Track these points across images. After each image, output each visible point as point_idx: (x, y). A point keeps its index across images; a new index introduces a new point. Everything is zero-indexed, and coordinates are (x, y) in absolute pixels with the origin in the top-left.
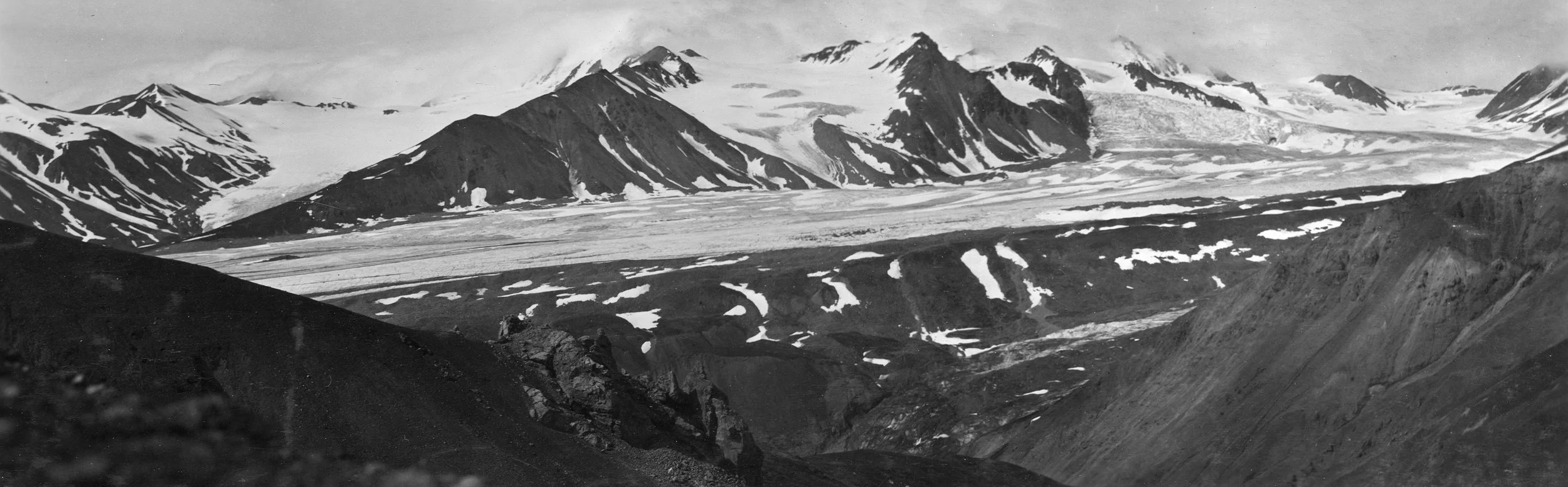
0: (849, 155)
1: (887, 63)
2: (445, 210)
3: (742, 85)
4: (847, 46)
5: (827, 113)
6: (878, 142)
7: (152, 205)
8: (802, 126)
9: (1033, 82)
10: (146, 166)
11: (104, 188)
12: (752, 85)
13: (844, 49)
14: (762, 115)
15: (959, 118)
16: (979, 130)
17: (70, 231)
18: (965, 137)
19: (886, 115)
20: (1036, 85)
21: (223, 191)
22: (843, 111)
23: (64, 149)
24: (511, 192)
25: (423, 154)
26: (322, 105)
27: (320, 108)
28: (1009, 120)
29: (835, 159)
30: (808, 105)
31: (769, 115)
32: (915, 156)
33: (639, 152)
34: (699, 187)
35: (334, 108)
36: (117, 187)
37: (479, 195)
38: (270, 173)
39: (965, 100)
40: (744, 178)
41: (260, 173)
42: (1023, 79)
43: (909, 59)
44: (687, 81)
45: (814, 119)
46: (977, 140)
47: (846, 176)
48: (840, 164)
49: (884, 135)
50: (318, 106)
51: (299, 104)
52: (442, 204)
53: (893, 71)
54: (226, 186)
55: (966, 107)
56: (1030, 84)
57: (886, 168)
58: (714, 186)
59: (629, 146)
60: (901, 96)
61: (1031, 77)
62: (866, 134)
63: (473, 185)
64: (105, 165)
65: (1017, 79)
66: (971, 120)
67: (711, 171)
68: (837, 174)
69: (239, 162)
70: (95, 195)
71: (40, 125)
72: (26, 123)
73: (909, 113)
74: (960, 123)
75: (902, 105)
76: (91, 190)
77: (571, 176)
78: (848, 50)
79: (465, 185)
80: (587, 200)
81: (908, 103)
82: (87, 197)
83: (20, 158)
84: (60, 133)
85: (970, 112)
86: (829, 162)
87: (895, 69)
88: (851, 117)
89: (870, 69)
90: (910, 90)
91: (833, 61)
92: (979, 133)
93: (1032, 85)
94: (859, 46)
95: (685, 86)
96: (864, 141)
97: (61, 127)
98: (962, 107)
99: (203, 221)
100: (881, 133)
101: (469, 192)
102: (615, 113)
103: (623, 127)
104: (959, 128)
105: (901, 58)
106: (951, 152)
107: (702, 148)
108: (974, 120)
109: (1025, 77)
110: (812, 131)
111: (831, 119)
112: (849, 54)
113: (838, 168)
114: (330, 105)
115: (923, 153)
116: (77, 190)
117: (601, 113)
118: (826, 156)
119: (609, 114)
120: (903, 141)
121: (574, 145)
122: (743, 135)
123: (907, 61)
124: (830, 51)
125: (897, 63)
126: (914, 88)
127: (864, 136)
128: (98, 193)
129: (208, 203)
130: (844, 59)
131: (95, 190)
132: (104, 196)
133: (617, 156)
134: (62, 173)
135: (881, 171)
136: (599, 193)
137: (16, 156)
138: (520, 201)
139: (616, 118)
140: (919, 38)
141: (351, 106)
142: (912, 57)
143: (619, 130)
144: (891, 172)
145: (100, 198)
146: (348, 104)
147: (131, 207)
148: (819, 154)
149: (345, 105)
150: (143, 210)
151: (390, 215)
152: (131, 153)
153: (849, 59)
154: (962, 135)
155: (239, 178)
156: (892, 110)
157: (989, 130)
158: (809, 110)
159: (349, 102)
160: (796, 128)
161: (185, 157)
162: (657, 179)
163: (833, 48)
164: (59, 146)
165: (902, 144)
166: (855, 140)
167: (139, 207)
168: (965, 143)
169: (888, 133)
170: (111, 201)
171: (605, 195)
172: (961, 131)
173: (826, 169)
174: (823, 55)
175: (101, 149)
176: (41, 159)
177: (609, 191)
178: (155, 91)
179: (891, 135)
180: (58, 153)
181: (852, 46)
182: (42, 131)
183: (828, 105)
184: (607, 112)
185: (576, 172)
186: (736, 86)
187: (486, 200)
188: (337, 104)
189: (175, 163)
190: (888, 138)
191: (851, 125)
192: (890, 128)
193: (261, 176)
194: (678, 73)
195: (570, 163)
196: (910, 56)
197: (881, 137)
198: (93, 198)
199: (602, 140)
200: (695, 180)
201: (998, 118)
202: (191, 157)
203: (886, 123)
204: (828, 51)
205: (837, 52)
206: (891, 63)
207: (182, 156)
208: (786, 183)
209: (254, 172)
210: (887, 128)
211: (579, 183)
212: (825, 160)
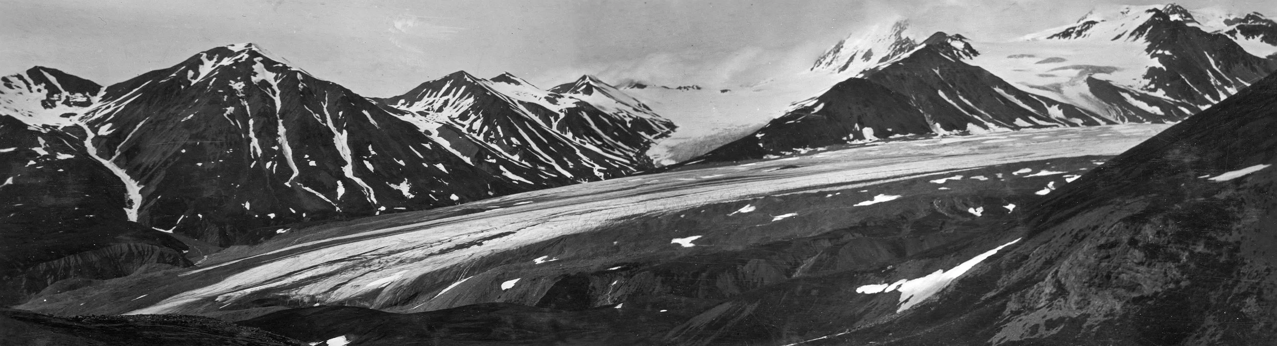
0: (1123, 102)
1: (1127, 34)
2: (848, 142)
3: (1015, 56)
4: (1087, 26)
5: (1095, 72)
6: (1143, 92)
7: (620, 149)
8: (1077, 82)
9: (1263, 40)
10: (610, 124)
11: (592, 138)
12: (1022, 56)
13: (1084, 28)
14: (1041, 76)
15: (1208, 71)
16: (1228, 79)
17: (585, 164)
18: (1217, 85)
19: (1145, 71)
20: (1267, 42)
21: (655, 141)
22: (1108, 70)
23: (565, 112)
24: (890, 130)
25: (821, 106)
26: (680, 88)
27: (679, 90)
28: (1254, 69)
29: (1112, 105)
30: (1076, 67)
31: (1047, 76)
32: (1178, 101)
33: (970, 101)
34: (1019, 125)
35: (688, 90)
36: (599, 138)
37: (868, 132)
38: (676, 129)
39: (1211, 56)
40: (1048, 119)
41: (671, 130)
42: (1253, 38)
43: (1149, 29)
44: (971, 55)
45: (1086, 77)
46: (1229, 87)
47: (1125, 117)
48: (1118, 108)
49: (1146, 86)
50: (678, 88)
51: (665, 87)
52: (845, 138)
53: (1135, 40)
54: (656, 138)
55: (1212, 61)
56: (1262, 41)
57: (1156, 110)
58: (1031, 125)
59: (961, 98)
60: (1152, 57)
61: (1261, 36)
62: (1131, 86)
63: (862, 125)
64: (589, 124)
65: (1247, 38)
66: (1219, 71)
67: (1025, 115)
68: (1117, 116)
69: (657, 122)
70: (588, 143)
71: (545, 98)
72: (536, 97)
73: (1164, 68)
74: (1210, 74)
75: (1156, 63)
76: (585, 139)
77: (927, 119)
78: (1088, 28)
79: (856, 126)
80: (944, 135)
81: (1160, 61)
82: (585, 144)
83: (540, 118)
84: (558, 103)
85: (1217, 64)
86: (1107, 107)
87: (1137, 37)
88: (1115, 73)
89: (1113, 40)
90: (1160, 52)
91: (1075, 38)
92: (1229, 81)
93: (1264, 42)
94: (1096, 24)
95: (971, 58)
96: (1132, 91)
97: (557, 99)
98: (1210, 62)
99: (653, 160)
100: (1143, 85)
101: (861, 130)
102: (945, 75)
103: (954, 85)
104: (1210, 78)
105: (1141, 30)
106: (1207, 97)
107: (1012, 98)
108: (1222, 71)
109: (1256, 36)
110: (1087, 85)
111: (1099, 76)
112: (1088, 32)
113: (1117, 112)
114: (685, 88)
115: (1183, 98)
116: (578, 139)
117: (936, 75)
118: (1104, 103)
119: (942, 75)
120: (1163, 89)
121: (923, 98)
122: (1034, 89)
123: (1148, 31)
124: (1072, 30)
125: (1137, 33)
126: (1164, 49)
127: (1130, 88)
128: (589, 141)
129: (651, 148)
130: (1085, 35)
131: (587, 139)
132: (592, 143)
133: (955, 104)
134: (567, 128)
135: (1153, 113)
136: (951, 130)
137: (538, 117)
138: (898, 136)
139: (947, 78)
140: (1154, 13)
141: (699, 88)
142: (1151, 27)
143: (951, 86)
144: (1162, 114)
145: (591, 144)
146: (697, 86)
147: (610, 150)
148: (1098, 102)
149: (695, 87)
150: (617, 152)
151: (814, 146)
152: (600, 116)
153: (1089, 36)
154: (1213, 83)
155: (660, 133)
156: (1148, 68)
157: (1237, 78)
158: (1078, 71)
159: (697, 85)
160: (1072, 83)
161: (628, 119)
162: (989, 121)
163: (1074, 28)
164: (561, 111)
165: (1164, 93)
166: (1124, 91)
167: (614, 151)
168: (1218, 90)
169: (1149, 85)
170: (598, 146)
171: (955, 131)
172: (1212, 80)
173: (1106, 112)
174: (1066, 34)
175: (584, 114)
176: (552, 119)
177: (958, 129)
178: (587, 80)
179: (1153, 86)
180: (562, 116)
181: (1091, 25)
182: (547, 102)
183: (1092, 67)
184: (940, 74)
185: (930, 116)
186: (1010, 57)
187: (875, 135)
188: (689, 87)
189: (624, 123)
190: (1150, 89)
191: (1116, 79)
192: (1150, 81)
193: (672, 132)
194: (963, 49)
195: (923, 110)
196: (1150, 27)
197: (1144, 89)
198: (587, 144)
199: (941, 93)
200: (1015, 121)
201: (1243, 69)
202: (631, 119)
203: (1145, 77)
204: (1070, 31)
205: (1078, 31)
206: (1132, 34)
207: (625, 119)
208: (1082, 122)
209: (667, 129)
210: (1147, 81)
211: (935, 124)
212: (1104, 106)
